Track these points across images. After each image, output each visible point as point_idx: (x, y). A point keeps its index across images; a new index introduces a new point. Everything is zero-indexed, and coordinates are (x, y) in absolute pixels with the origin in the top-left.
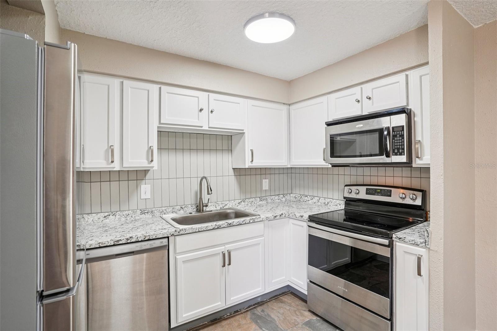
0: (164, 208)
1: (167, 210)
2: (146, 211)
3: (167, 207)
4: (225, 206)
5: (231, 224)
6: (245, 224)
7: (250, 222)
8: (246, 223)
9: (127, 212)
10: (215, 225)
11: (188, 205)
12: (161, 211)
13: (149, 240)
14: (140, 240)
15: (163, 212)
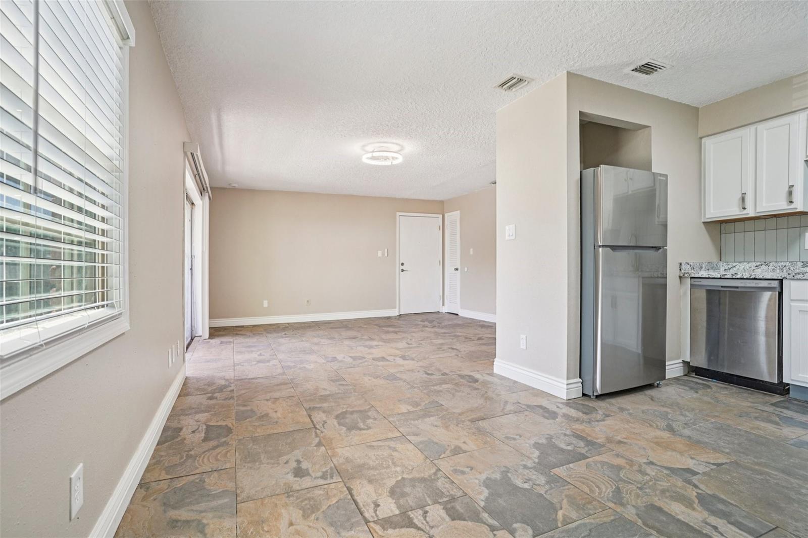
9: (783, 264)
13: (755, 279)
14: (745, 277)
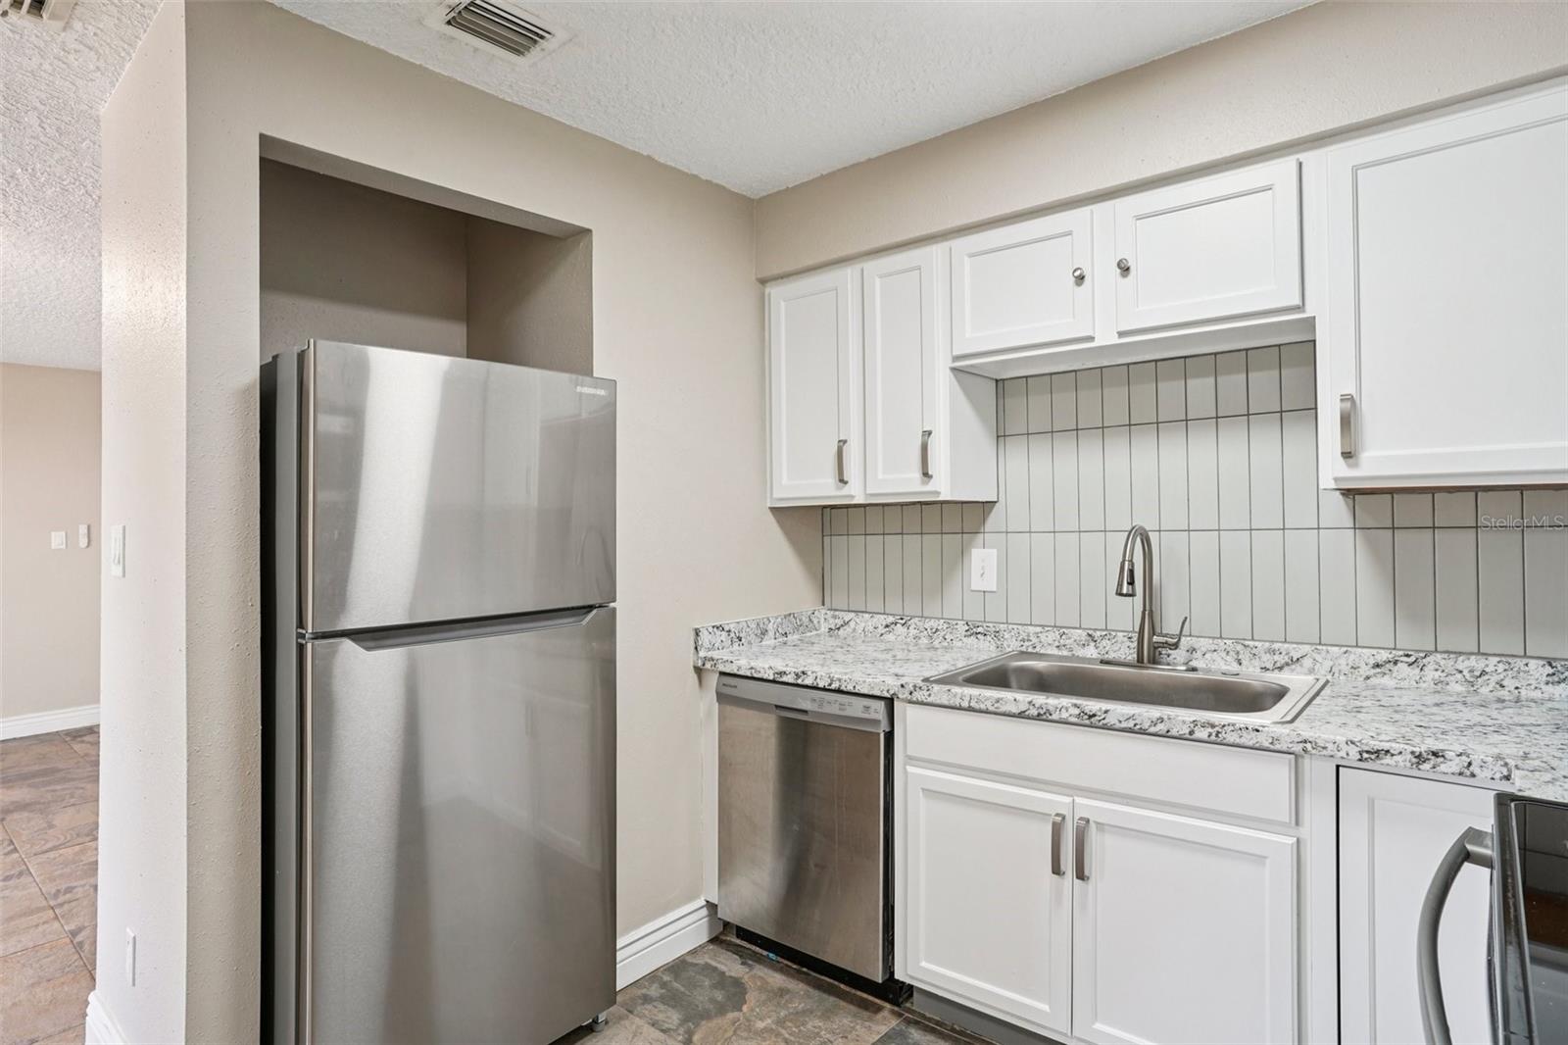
0: (1031, 629)
1: (1043, 637)
2: (980, 630)
3: (1043, 626)
4: (1287, 664)
5: (1094, 715)
6: (1167, 735)
7: (1191, 733)
8: (1174, 732)
9: (933, 623)
10: (1030, 703)
11: (1113, 631)
12: (1024, 635)
13: (839, 691)
14: (821, 685)
15: (1029, 640)
